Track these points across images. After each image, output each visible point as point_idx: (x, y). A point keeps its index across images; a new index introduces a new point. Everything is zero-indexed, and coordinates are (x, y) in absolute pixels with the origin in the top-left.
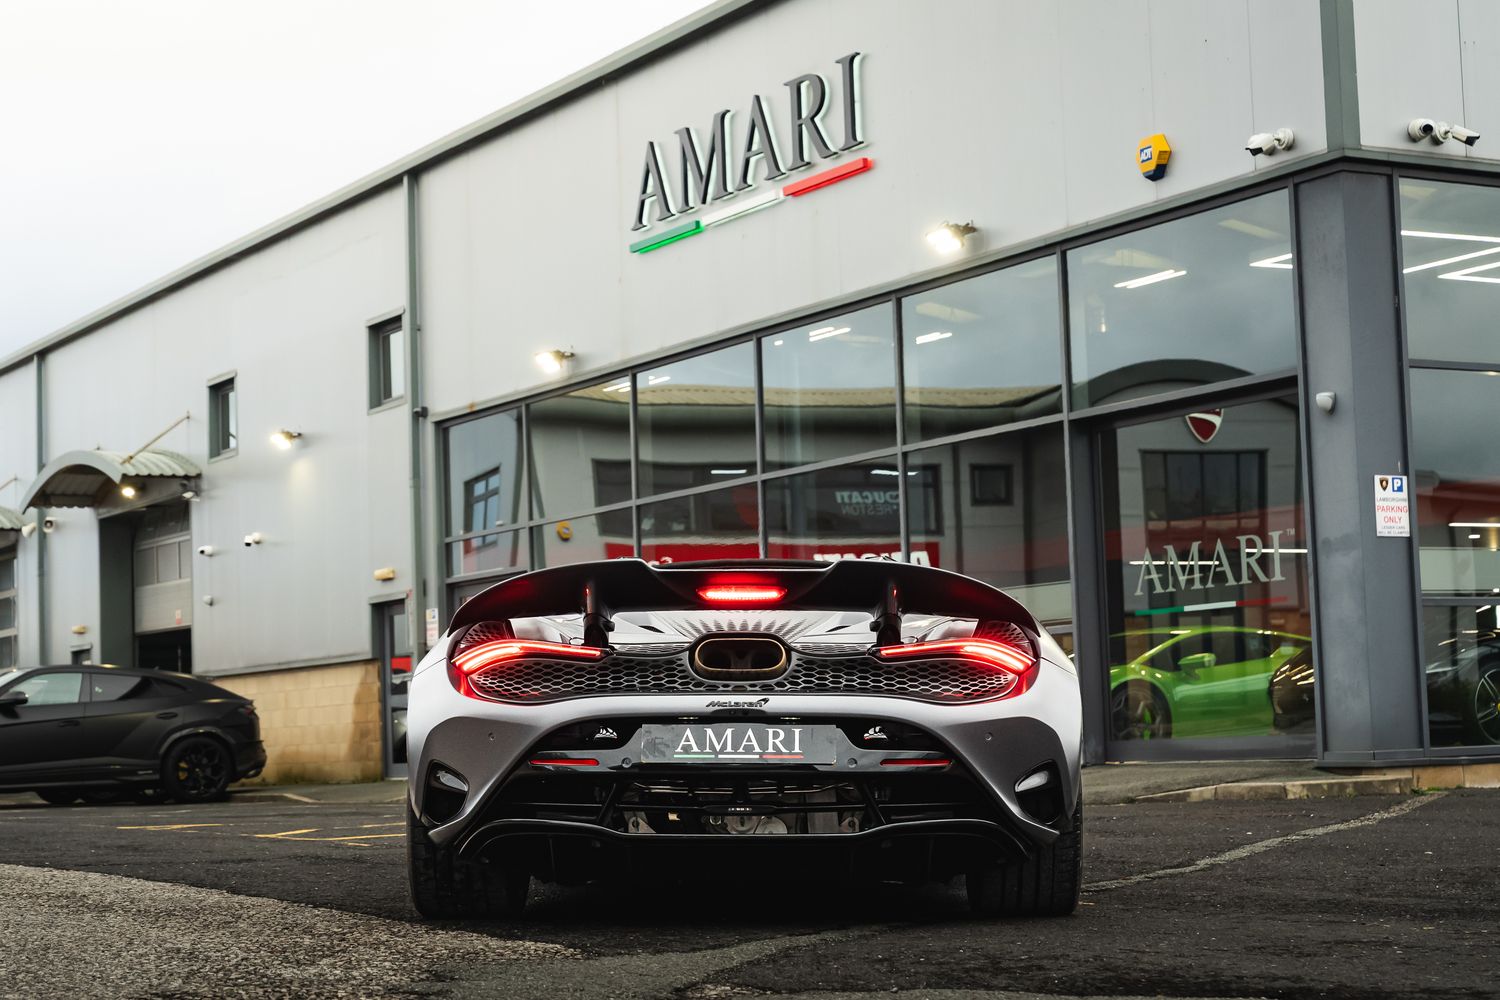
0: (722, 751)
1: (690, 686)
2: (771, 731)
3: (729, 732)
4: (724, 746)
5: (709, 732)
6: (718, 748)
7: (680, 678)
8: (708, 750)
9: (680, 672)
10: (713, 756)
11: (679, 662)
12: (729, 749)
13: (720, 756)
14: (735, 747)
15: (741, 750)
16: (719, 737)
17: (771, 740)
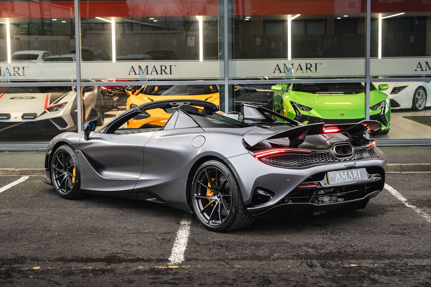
0: (345, 179)
1: (334, 160)
2: (354, 171)
3: (346, 173)
4: (346, 178)
5: (342, 173)
6: (344, 178)
7: (331, 158)
8: (342, 179)
9: (331, 156)
10: (344, 181)
11: (331, 153)
12: (347, 178)
13: (345, 180)
14: (348, 177)
15: (349, 178)
16: (344, 174)
17: (354, 174)
